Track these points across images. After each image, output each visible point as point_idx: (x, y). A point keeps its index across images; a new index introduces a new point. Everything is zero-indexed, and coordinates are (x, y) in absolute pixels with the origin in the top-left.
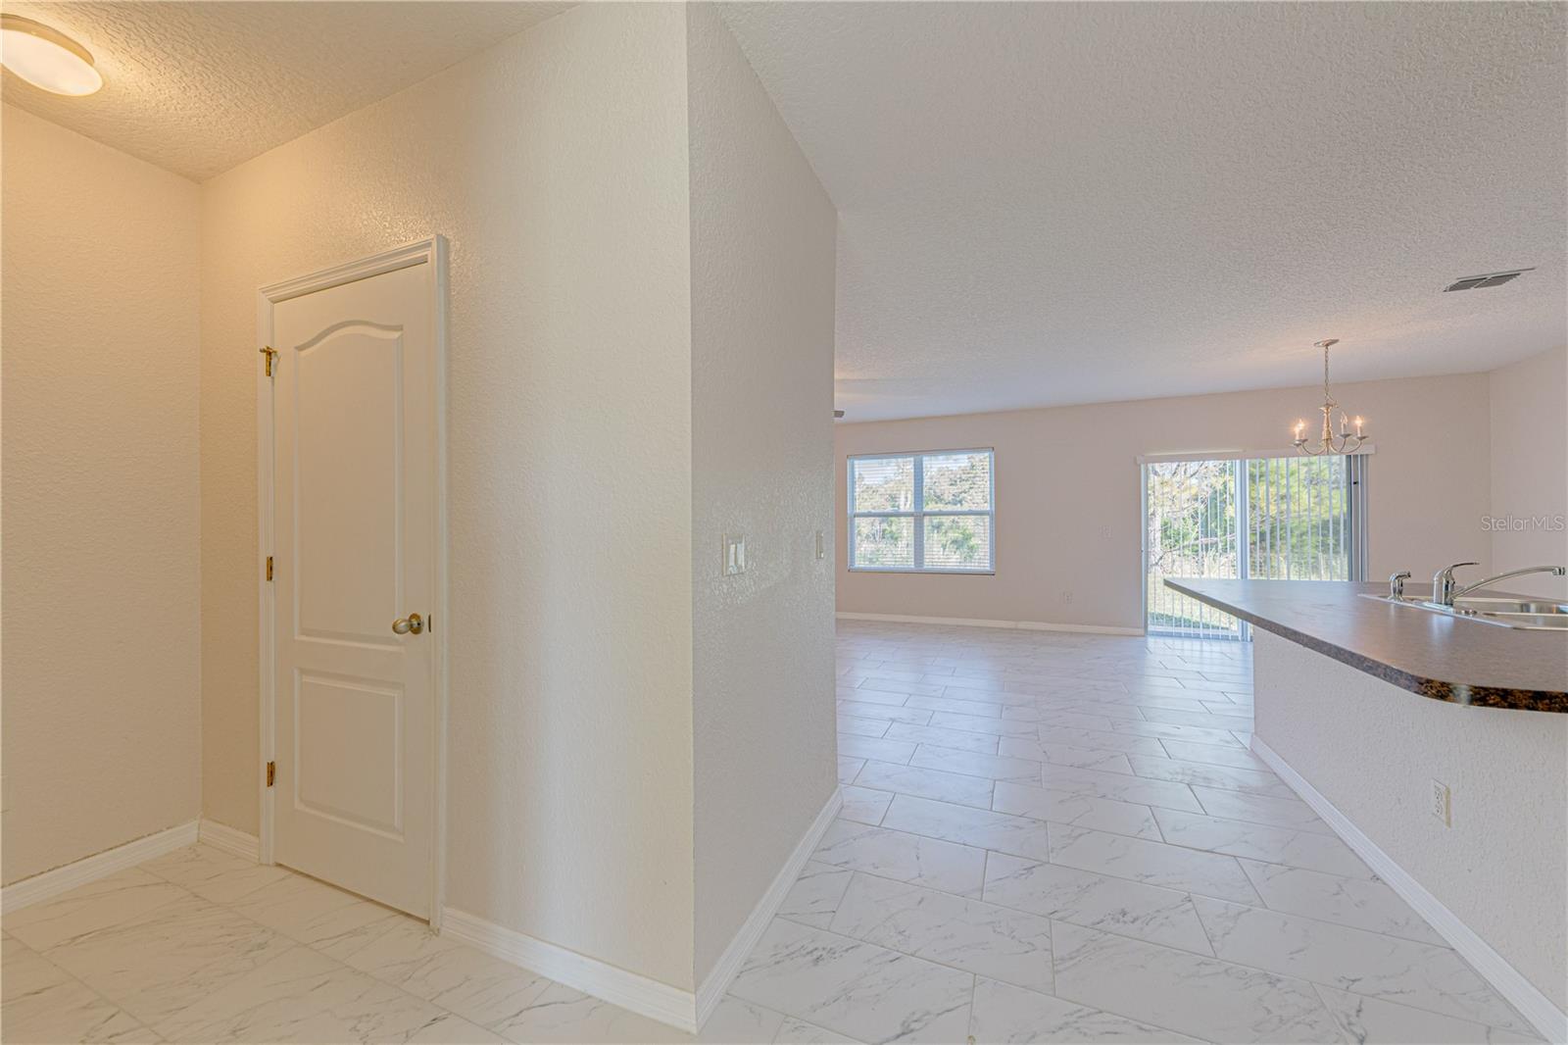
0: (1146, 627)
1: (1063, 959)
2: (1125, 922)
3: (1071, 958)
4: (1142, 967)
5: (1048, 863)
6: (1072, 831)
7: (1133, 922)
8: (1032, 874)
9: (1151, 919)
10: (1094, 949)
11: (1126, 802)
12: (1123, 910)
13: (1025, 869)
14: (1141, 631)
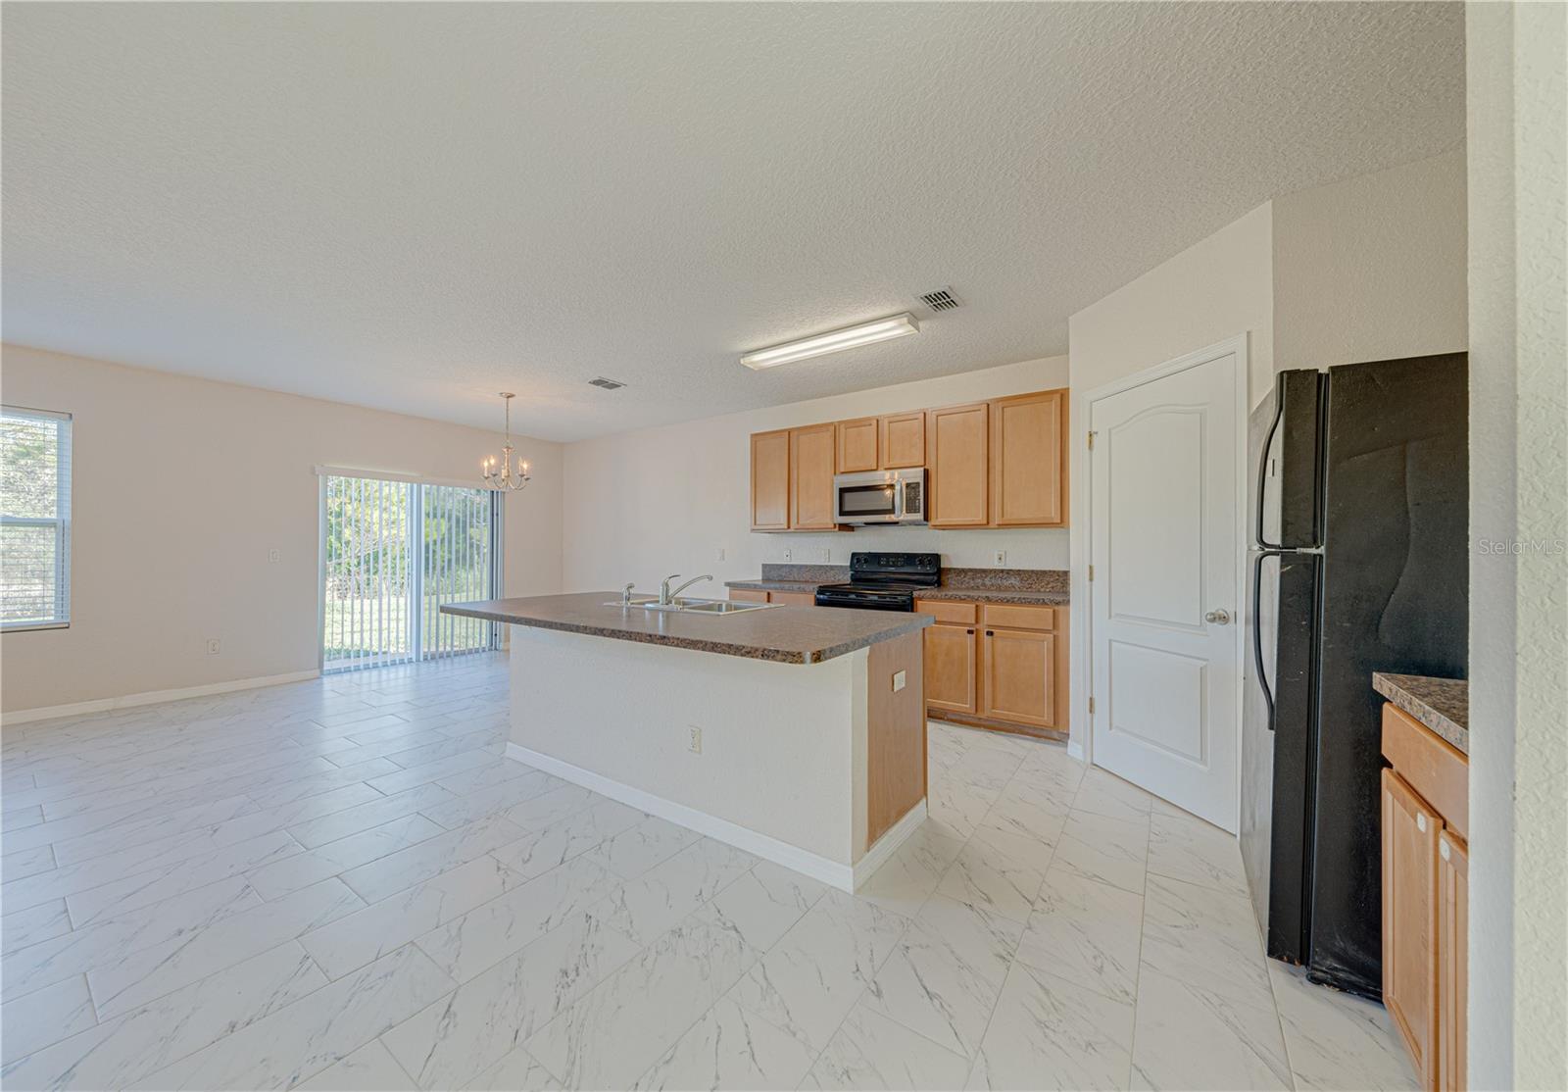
0: (321, 666)
1: (569, 1074)
2: (573, 981)
3: (573, 1063)
4: (619, 1007)
5: (460, 986)
6: (448, 931)
7: (578, 975)
8: (455, 1015)
9: (586, 958)
10: (579, 1032)
11: (466, 863)
12: (561, 970)
13: (444, 1018)
14: (317, 672)
